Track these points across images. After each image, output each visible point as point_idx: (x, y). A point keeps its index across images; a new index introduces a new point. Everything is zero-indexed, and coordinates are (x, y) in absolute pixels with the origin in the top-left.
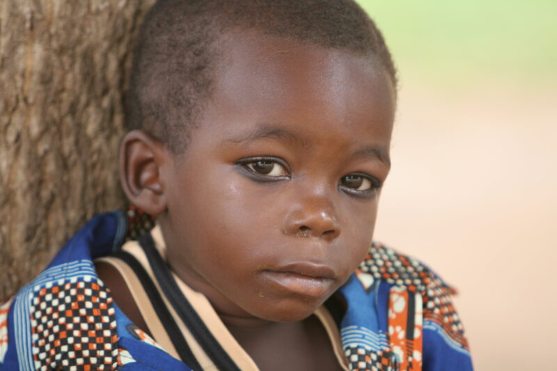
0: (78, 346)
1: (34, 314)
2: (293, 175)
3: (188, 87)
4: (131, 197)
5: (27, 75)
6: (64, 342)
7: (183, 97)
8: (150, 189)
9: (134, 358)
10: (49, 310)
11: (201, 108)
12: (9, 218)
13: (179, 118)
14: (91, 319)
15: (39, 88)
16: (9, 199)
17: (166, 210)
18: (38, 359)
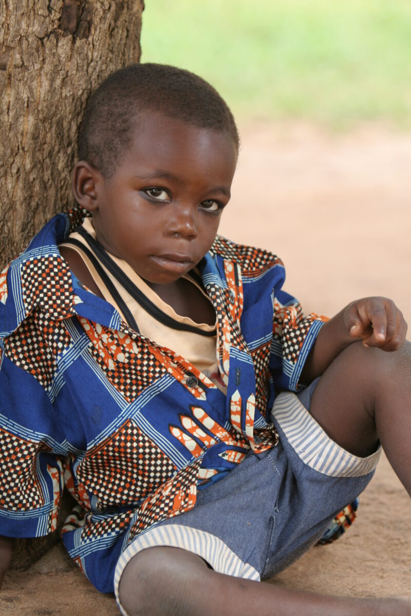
0: (50, 293)
1: (23, 276)
2: (173, 200)
3: (117, 140)
4: (78, 199)
5: (25, 134)
6: (41, 291)
7: (114, 146)
8: (89, 195)
9: (82, 300)
10: (32, 274)
11: (123, 155)
12: (12, 218)
13: (110, 157)
14: (57, 278)
15: (31, 141)
16: (12, 206)
17: (97, 209)
18: (26, 302)
